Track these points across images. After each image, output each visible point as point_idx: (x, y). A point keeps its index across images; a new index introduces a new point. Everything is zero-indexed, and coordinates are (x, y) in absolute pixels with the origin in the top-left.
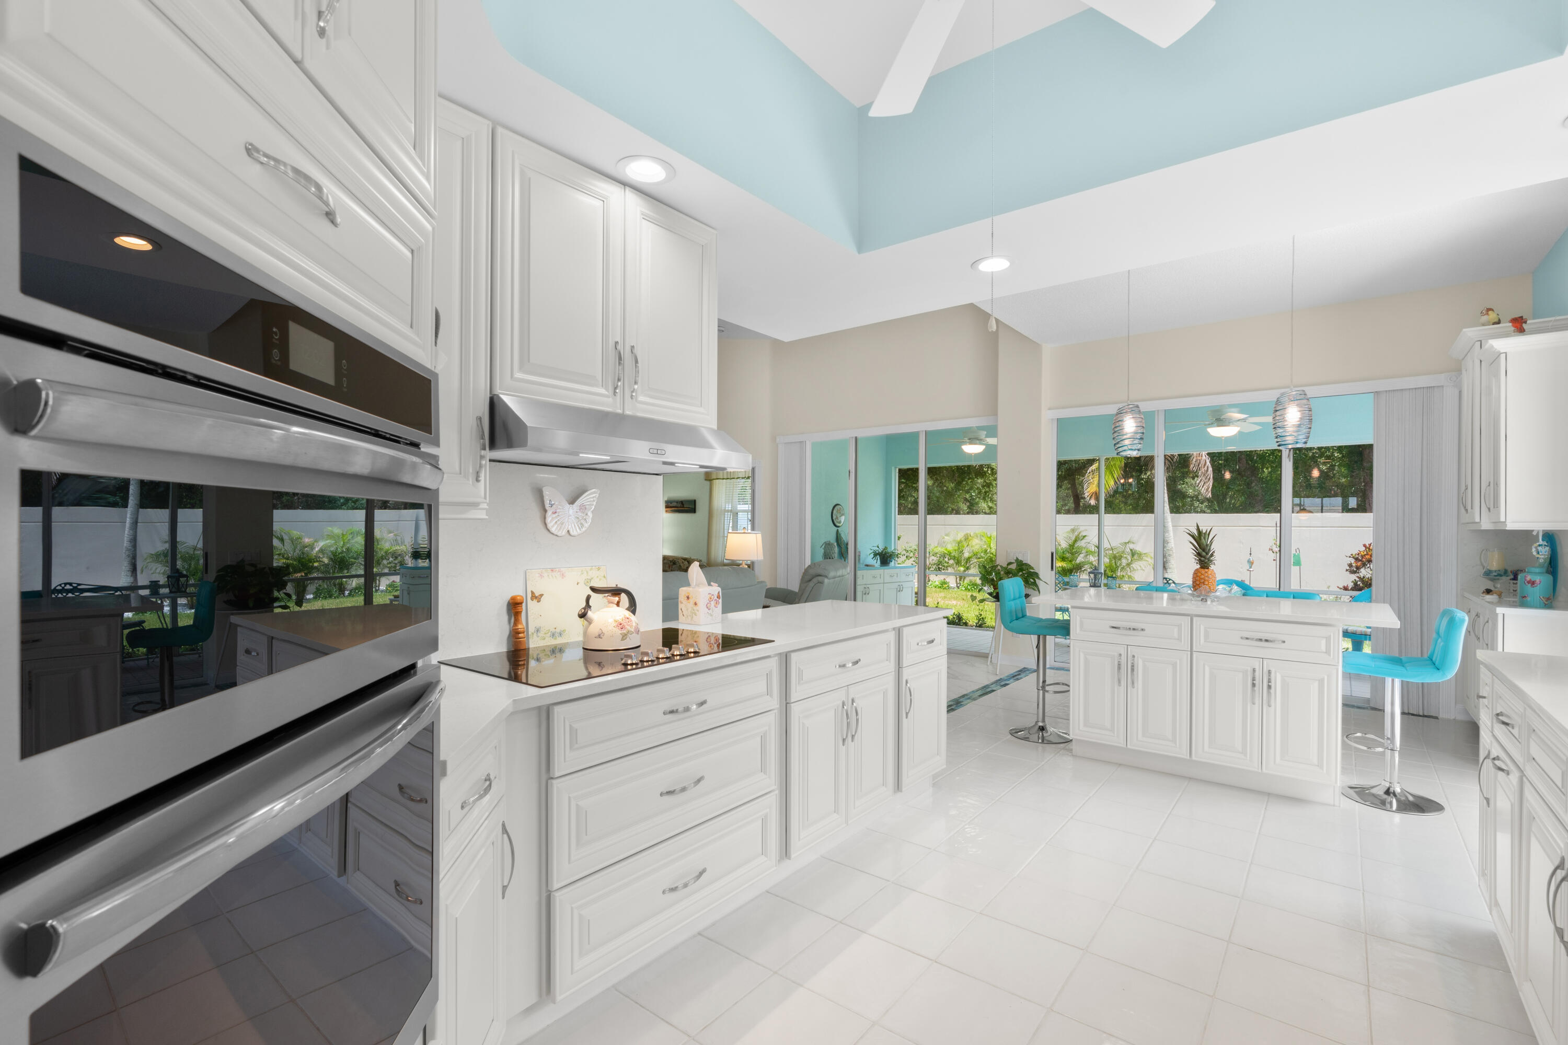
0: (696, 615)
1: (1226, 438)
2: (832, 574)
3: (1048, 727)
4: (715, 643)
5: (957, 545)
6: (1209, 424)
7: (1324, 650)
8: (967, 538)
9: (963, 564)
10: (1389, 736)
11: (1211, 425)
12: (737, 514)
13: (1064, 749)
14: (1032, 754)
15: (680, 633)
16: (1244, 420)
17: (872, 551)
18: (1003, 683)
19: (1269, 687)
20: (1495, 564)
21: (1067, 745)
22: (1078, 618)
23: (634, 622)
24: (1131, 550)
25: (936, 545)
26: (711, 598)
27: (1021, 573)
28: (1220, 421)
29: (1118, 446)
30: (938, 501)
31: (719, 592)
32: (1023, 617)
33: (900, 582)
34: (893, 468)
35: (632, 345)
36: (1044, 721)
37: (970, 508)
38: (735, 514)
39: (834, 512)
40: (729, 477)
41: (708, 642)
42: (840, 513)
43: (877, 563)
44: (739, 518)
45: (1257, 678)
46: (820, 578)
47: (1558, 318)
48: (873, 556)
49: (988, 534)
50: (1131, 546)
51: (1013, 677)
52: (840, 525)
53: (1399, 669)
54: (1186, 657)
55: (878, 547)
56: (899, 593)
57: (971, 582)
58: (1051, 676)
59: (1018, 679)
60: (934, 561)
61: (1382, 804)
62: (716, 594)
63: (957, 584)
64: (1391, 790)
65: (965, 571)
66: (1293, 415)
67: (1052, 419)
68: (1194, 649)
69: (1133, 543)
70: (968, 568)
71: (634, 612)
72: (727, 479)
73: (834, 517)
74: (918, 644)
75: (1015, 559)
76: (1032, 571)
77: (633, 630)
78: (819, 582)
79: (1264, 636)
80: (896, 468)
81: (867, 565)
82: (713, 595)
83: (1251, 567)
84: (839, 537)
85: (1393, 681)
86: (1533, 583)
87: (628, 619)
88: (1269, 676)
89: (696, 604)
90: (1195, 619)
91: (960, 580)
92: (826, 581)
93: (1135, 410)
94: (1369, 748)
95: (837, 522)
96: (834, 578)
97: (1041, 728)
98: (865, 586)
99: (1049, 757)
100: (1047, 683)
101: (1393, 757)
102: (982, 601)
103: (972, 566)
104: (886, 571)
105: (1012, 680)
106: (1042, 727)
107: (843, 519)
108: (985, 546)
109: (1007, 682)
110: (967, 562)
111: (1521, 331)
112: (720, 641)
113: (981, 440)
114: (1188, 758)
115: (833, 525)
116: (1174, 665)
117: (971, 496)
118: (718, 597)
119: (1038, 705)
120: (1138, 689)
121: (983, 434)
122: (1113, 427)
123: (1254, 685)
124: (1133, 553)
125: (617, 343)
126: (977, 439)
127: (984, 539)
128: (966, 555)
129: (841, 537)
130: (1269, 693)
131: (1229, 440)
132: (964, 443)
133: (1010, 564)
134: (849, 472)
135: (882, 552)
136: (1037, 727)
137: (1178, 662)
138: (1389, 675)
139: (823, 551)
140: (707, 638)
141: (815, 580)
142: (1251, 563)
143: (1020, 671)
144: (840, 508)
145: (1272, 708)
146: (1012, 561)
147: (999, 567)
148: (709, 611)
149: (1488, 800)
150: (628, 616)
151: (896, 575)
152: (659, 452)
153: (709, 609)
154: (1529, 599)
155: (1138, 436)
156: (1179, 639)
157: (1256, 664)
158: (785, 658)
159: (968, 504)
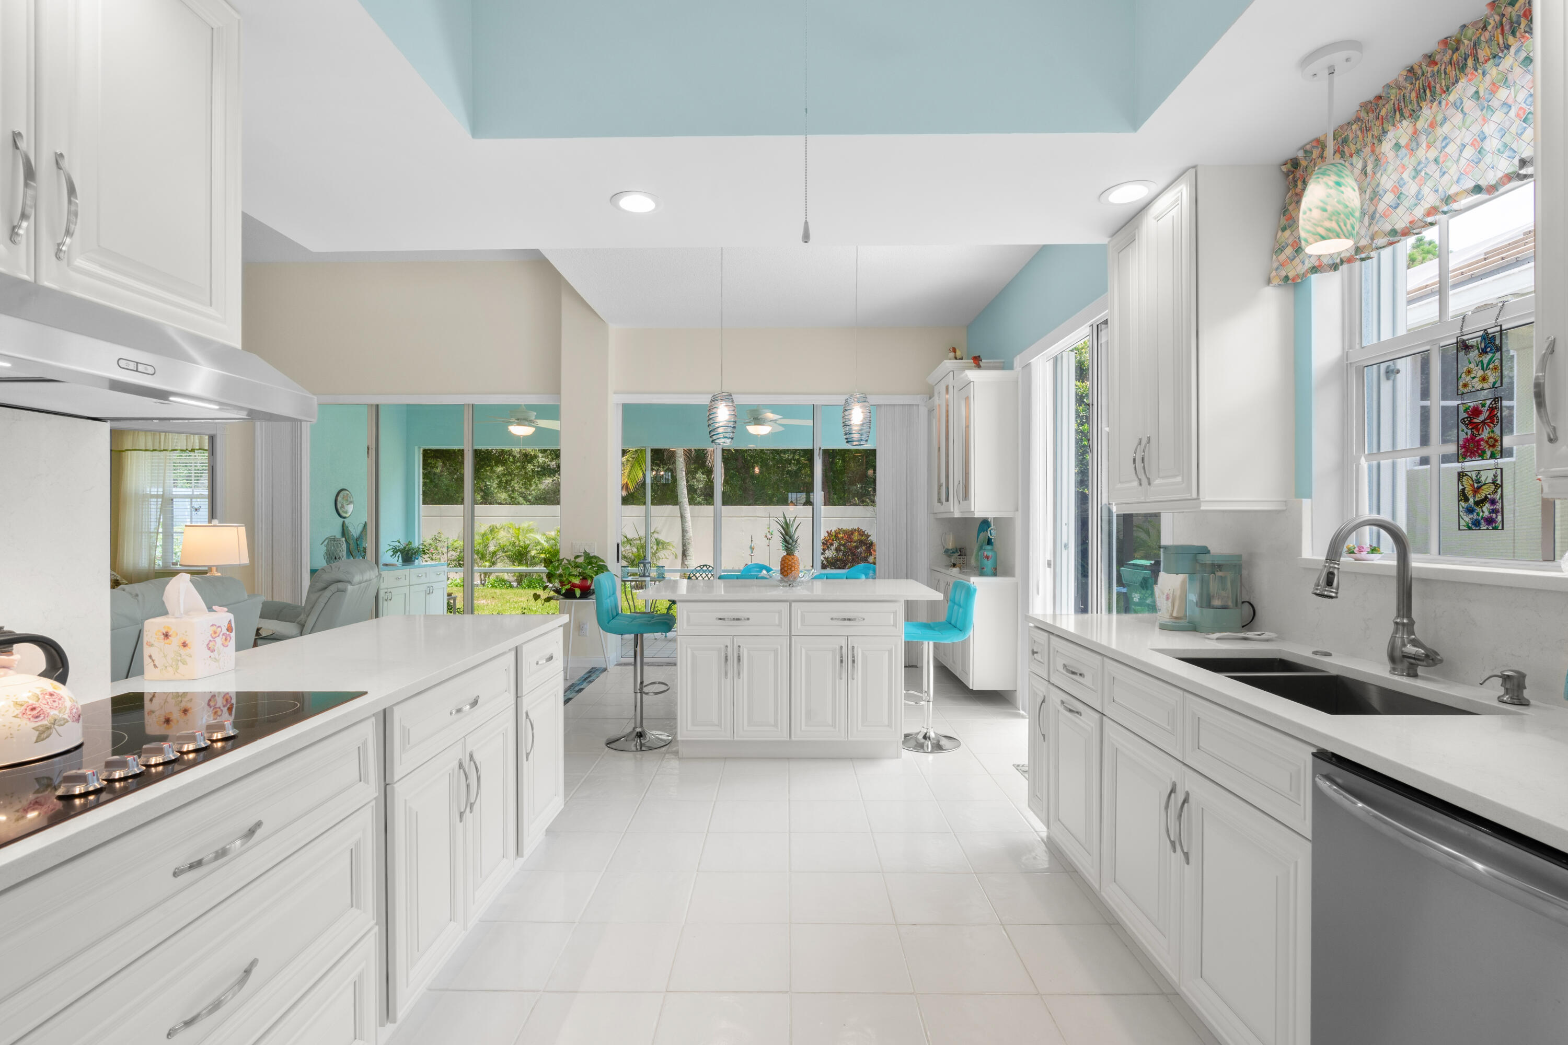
0: (185, 663)
1: (762, 436)
2: (357, 578)
3: (647, 731)
4: (224, 706)
5: (481, 538)
6: (747, 423)
7: (892, 624)
8: (492, 530)
9: (487, 559)
10: (926, 690)
11: (749, 423)
12: (172, 500)
13: (667, 752)
14: (626, 763)
15: (147, 699)
16: (775, 421)
17: (391, 547)
18: (577, 689)
19: (854, 661)
20: (950, 545)
21: (668, 748)
22: (685, 612)
23: (67, 699)
24: (656, 540)
25: (456, 539)
26: (215, 633)
27: (590, 567)
28: (757, 420)
29: (712, 434)
30: (447, 490)
31: (230, 621)
32: (617, 615)
33: (429, 583)
34: (416, 448)
35: (59, 152)
36: (641, 726)
37: (484, 499)
38: (167, 502)
39: (339, 499)
40: (156, 448)
41: (211, 707)
42: (347, 500)
43: (397, 560)
44: (174, 507)
45: (844, 655)
46: (340, 585)
47: (995, 361)
48: (392, 553)
49: (516, 525)
50: (656, 536)
51: (585, 679)
52: (347, 515)
53: (930, 632)
54: (785, 641)
55: (399, 542)
56: (428, 596)
57: (497, 578)
58: (651, 674)
59: (590, 682)
60: (453, 557)
61: (920, 747)
62: (225, 625)
63: (481, 580)
64: (928, 735)
65: (490, 566)
66: (857, 416)
67: (617, 404)
68: (793, 633)
69: (658, 533)
70: (493, 564)
71: (62, 679)
72: (154, 450)
73: (339, 506)
74: (537, 663)
75: (583, 551)
76: (602, 563)
77: (66, 716)
78: (339, 591)
79: (847, 616)
80: (419, 448)
81: (386, 565)
82: (219, 627)
83: (752, 553)
84: (345, 528)
85: (928, 643)
86: (987, 557)
87: (51, 695)
88: (853, 651)
89: (185, 645)
90: (793, 604)
91: (485, 577)
92: (350, 587)
93: (729, 397)
94: (916, 703)
95: (343, 511)
96: (360, 583)
97: (639, 734)
98: (386, 590)
99: (650, 764)
100: (644, 684)
101: (928, 706)
102: (548, 599)
103: (498, 560)
104: (407, 570)
105: (585, 684)
106: (640, 732)
107: (350, 508)
108: (513, 539)
109: (582, 687)
110: (492, 557)
111: (979, 367)
112: (234, 701)
113: (531, 421)
114: (788, 739)
115: (338, 516)
116: (776, 651)
117: (486, 485)
118: (229, 629)
119: (636, 707)
120: (743, 679)
121: (533, 415)
122: (708, 414)
123: (842, 661)
124: (658, 542)
125: (16, 136)
126: (526, 420)
127: (511, 531)
128: (492, 548)
129: (348, 530)
130: (853, 666)
131: (763, 437)
132: (511, 423)
133: (577, 557)
134: (368, 449)
135: (405, 548)
136: (635, 734)
137: (779, 647)
138: (926, 639)
139: (325, 548)
140: (210, 700)
141: (333, 588)
142: (752, 548)
143: (589, 672)
144: (348, 494)
145: (855, 681)
146: (579, 554)
147: (565, 561)
148: (212, 654)
149: (1044, 735)
150: (51, 690)
151: (424, 575)
152: (141, 368)
153: (213, 651)
154: (985, 570)
155: (731, 424)
156: (780, 625)
157: (843, 642)
158: (385, 717)
159: (482, 494)
